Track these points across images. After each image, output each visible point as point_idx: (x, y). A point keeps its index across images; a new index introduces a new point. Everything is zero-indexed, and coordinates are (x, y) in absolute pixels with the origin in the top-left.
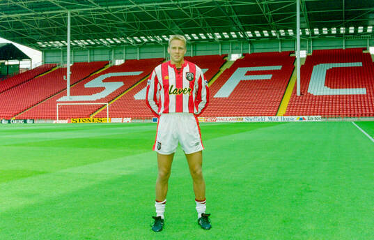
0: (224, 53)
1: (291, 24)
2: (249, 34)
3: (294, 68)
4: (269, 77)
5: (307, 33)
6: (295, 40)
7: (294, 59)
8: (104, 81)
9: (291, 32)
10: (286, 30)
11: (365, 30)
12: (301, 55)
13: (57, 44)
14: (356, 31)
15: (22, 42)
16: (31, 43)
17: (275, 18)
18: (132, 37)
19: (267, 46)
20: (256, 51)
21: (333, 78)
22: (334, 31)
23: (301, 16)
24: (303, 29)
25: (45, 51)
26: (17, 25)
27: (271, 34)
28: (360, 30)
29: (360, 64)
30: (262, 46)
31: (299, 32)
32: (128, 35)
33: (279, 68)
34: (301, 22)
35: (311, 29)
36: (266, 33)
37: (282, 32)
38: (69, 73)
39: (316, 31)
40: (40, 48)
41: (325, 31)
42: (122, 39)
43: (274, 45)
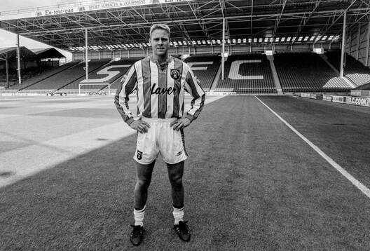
0: (180, 54)
1: (219, 36)
2: (194, 43)
3: (220, 63)
4: (205, 68)
5: (229, 42)
6: (221, 47)
7: (221, 57)
8: (108, 70)
9: (219, 42)
10: (216, 40)
11: (263, 40)
12: (225, 55)
13: (81, 49)
14: (258, 41)
15: (60, 48)
16: (65, 47)
17: (210, 33)
18: (124, 44)
19: (205, 49)
20: (198, 53)
21: (244, 69)
22: (245, 41)
23: (226, 31)
24: (226, 40)
25: (74, 53)
26: (56, 37)
27: (207, 43)
28: (261, 40)
29: (260, 61)
30: (201, 50)
31: (224, 41)
32: (123, 43)
33: (212, 63)
34: (226, 36)
35: (231, 39)
36: (204, 42)
37: (214, 42)
38: (87, 66)
39: (234, 41)
40: (71, 51)
41: (239, 41)
42: (119, 46)
43: (209, 49)
